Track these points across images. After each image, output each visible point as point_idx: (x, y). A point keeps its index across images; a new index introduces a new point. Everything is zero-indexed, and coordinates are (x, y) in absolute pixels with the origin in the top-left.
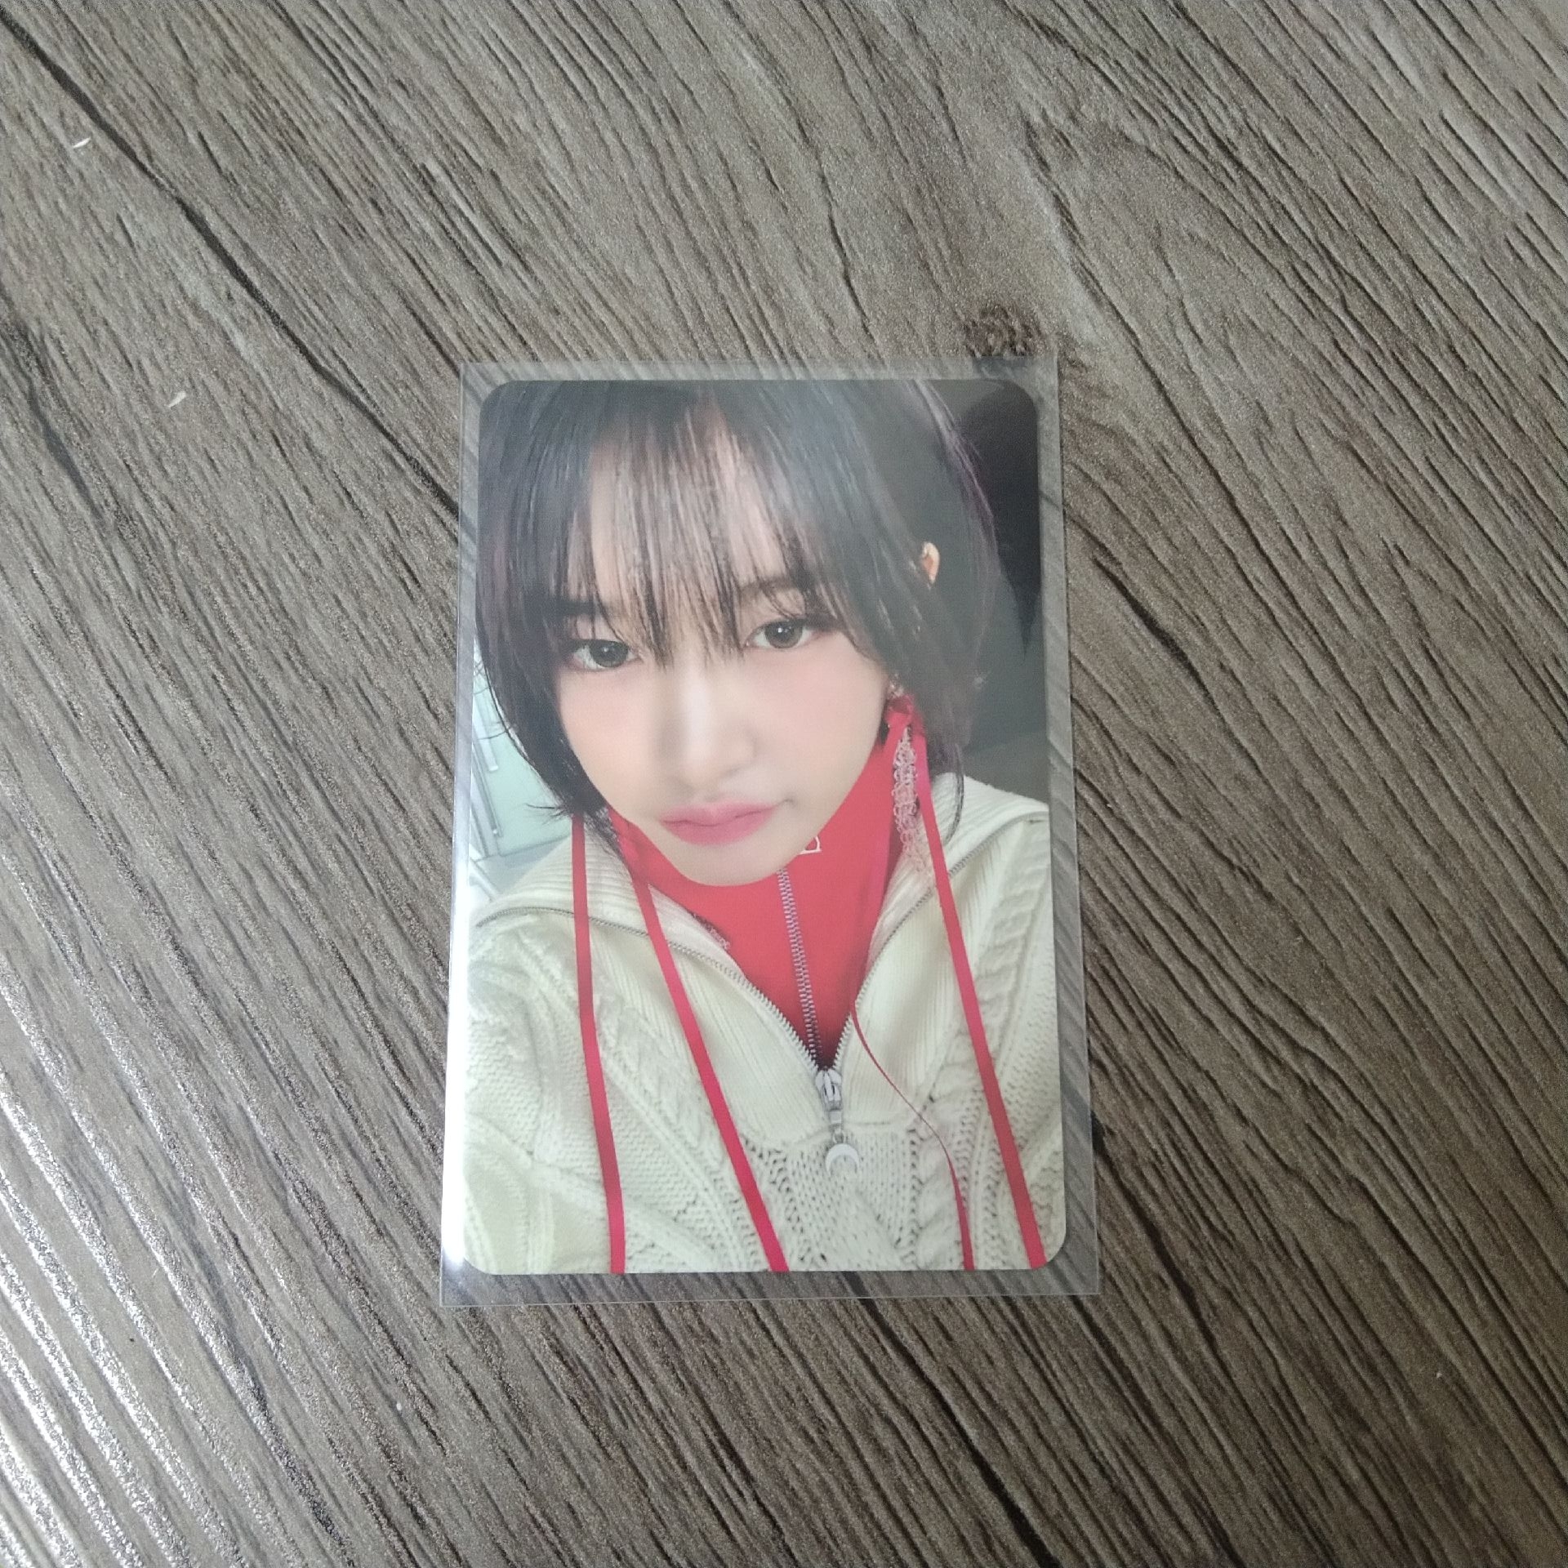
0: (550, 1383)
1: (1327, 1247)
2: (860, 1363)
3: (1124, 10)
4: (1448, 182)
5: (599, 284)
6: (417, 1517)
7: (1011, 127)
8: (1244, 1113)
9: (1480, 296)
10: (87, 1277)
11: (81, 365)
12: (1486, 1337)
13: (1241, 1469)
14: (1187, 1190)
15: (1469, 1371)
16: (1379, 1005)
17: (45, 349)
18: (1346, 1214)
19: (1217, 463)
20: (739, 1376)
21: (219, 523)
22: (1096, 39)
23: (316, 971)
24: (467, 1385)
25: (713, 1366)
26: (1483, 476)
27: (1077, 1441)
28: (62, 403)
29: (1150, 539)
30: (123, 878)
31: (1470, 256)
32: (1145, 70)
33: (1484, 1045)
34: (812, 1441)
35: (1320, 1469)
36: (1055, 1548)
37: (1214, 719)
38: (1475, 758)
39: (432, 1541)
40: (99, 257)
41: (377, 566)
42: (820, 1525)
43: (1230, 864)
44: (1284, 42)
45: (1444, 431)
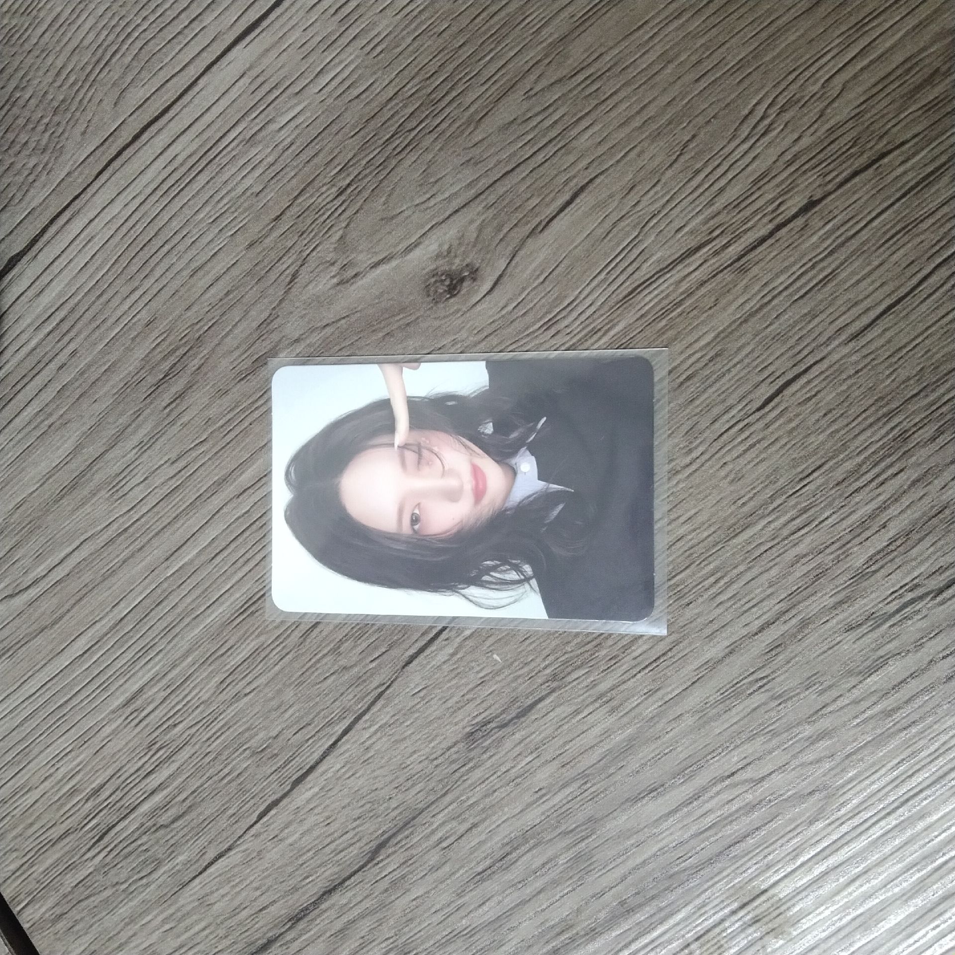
0: (949, 442)
1: (855, 95)
2: (928, 301)
3: (280, 245)
4: (349, 87)
7: (340, 291)
8: (796, 137)
9: (402, 68)
11: (484, 705)
12: (892, 18)
14: (835, 160)
15: (908, 25)
16: (741, 81)
17: (478, 723)
18: (840, 87)
19: (491, 182)
20: (939, 356)
22: (294, 256)
23: (763, 569)
25: (935, 368)
26: (488, 58)
29: (531, 207)
30: (726, 662)
31: (383, 74)
32: (308, 232)
33: (755, 32)
37: (612, 170)
38: (621, 49)
40: (432, 703)
43: (679, 156)
44: (288, 169)
45: (468, 78)
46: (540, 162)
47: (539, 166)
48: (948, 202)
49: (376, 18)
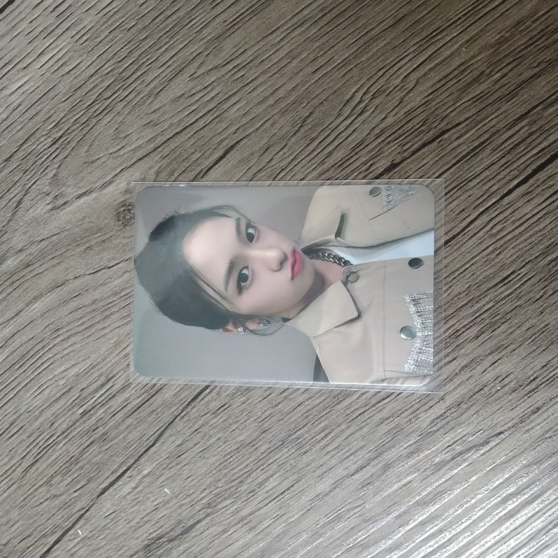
0: (488, 339)
1: (425, 87)
2: (474, 238)
3: (9, 179)
4: (62, 66)
5: (118, 351)
6: (534, 379)
7: (53, 215)
8: (383, 117)
9: (101, 53)
10: (464, 495)
11: (158, 525)
12: (451, 33)
13: (499, 112)
14: (410, 135)
16: (344, 75)
17: (152, 538)
18: (413, 83)
19: (165, 139)
20: (481, 277)
21: (209, 473)
22: (20, 188)
23: (358, 427)
24: (490, 366)
25: (478, 287)
26: (164, 48)
27: (494, 166)
28: (171, 531)
29: (193, 160)
30: (331, 495)
31: (87, 56)
32: (30, 170)
33: (355, 40)
34: (500, 252)
35: (497, 86)
36: (529, 171)
37: (253, 135)
38: (260, 47)
39: (542, 374)
40: (119, 523)
41: (220, 418)
42: (527, 248)
43: (301, 127)
44: (16, 124)
45: (149, 63)
46: (202, 127)
47: (201, 129)
48: (489, 167)
49: (83, 16)
